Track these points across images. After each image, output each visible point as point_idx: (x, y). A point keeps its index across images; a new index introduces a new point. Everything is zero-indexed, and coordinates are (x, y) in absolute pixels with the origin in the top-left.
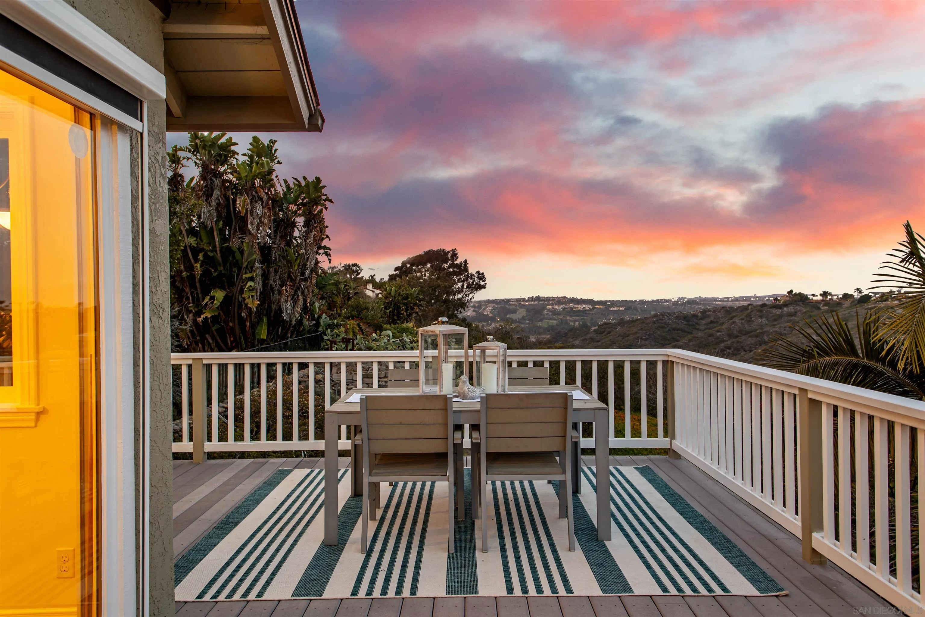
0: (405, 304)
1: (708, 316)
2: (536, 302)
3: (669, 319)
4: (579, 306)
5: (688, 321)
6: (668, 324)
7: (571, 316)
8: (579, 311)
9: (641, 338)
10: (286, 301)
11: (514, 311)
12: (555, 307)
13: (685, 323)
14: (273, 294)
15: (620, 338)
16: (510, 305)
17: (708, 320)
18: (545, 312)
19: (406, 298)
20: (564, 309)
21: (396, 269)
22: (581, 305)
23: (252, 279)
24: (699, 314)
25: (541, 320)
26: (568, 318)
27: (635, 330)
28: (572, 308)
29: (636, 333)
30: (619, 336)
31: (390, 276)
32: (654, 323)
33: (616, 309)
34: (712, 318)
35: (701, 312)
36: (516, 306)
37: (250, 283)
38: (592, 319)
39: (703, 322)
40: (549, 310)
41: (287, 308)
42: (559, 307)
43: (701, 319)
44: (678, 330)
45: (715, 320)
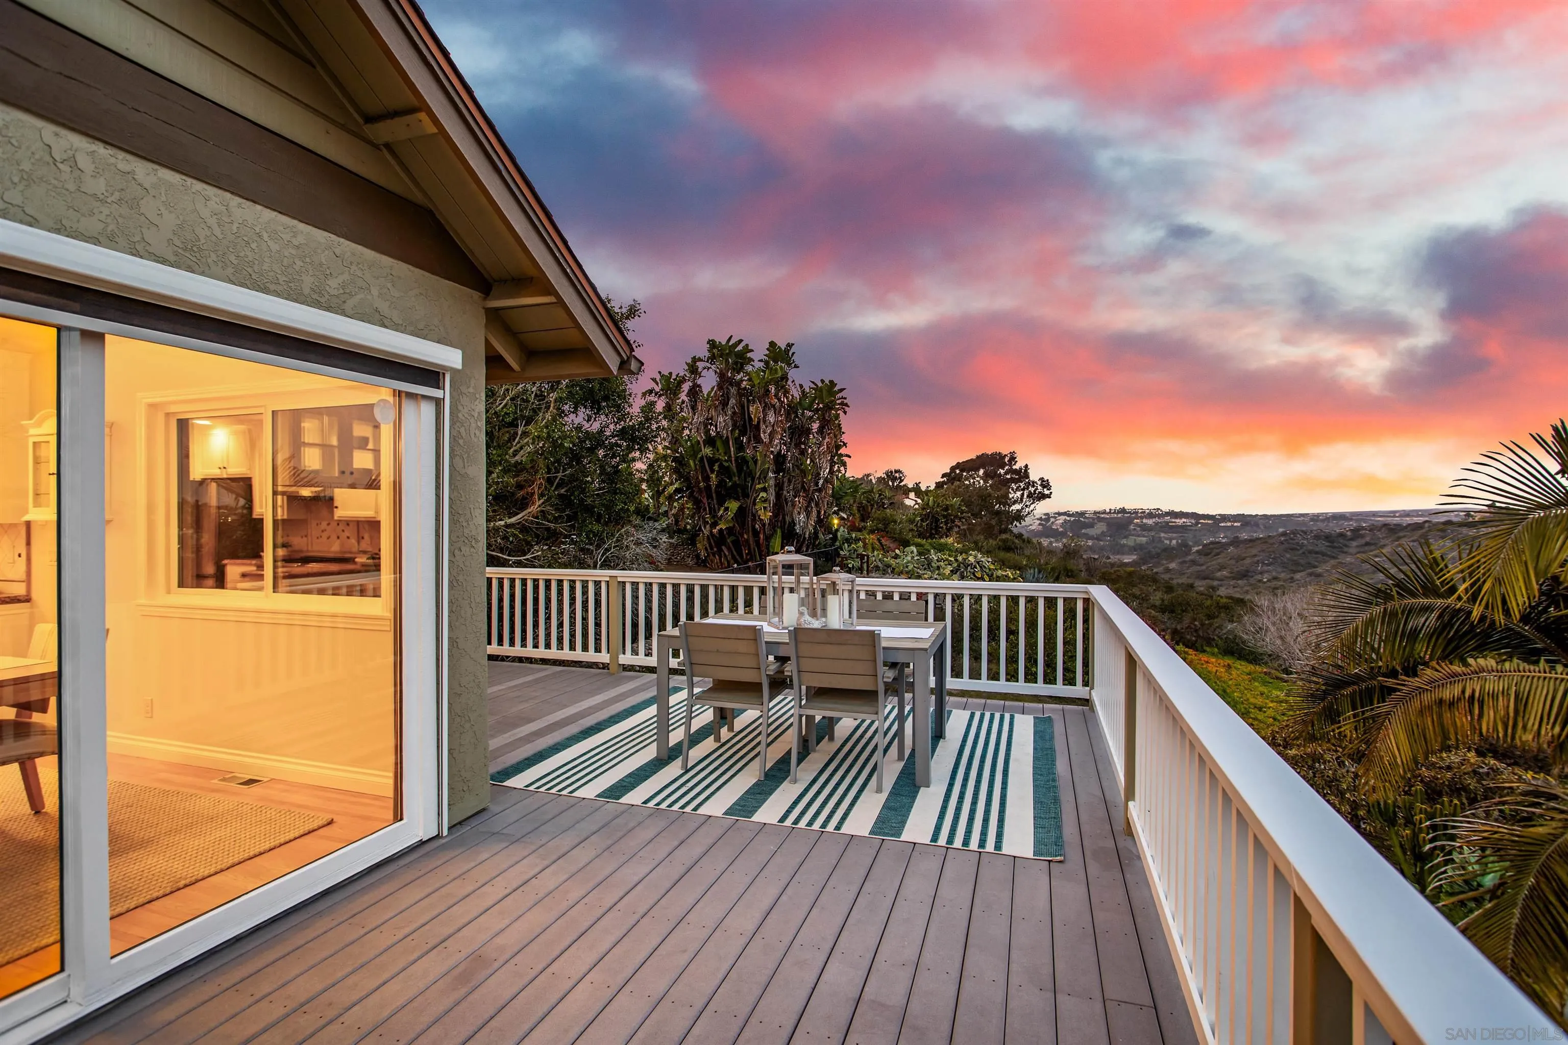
0: (944, 516)
1: (1362, 536)
2: (1120, 515)
3: (1304, 539)
4: (1177, 521)
5: (1332, 542)
6: (1302, 546)
7: (1165, 533)
8: (1177, 527)
9: (1263, 563)
10: (799, 513)
11: (1091, 526)
12: (1145, 521)
13: (1327, 544)
14: (787, 505)
15: (1233, 562)
16: (1086, 518)
17: (1363, 541)
18: (1132, 527)
19: (946, 509)
20: (1157, 524)
21: (943, 476)
22: (1181, 519)
23: (764, 490)
24: (1349, 533)
25: (1126, 537)
26: (1162, 535)
27: (1254, 551)
28: (1167, 523)
29: (1255, 556)
30: (1230, 559)
31: (936, 483)
32: (1282, 543)
33: (1229, 524)
34: (1368, 539)
35: (1350, 530)
36: (1093, 519)
37: (763, 494)
38: (1195, 536)
39: (1354, 544)
40: (1137, 525)
41: (800, 521)
42: (1150, 522)
43: (1352, 539)
44: (1317, 553)
45: (1372, 542)
